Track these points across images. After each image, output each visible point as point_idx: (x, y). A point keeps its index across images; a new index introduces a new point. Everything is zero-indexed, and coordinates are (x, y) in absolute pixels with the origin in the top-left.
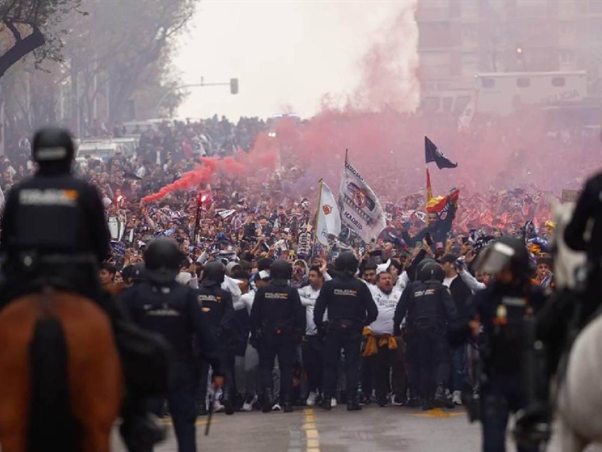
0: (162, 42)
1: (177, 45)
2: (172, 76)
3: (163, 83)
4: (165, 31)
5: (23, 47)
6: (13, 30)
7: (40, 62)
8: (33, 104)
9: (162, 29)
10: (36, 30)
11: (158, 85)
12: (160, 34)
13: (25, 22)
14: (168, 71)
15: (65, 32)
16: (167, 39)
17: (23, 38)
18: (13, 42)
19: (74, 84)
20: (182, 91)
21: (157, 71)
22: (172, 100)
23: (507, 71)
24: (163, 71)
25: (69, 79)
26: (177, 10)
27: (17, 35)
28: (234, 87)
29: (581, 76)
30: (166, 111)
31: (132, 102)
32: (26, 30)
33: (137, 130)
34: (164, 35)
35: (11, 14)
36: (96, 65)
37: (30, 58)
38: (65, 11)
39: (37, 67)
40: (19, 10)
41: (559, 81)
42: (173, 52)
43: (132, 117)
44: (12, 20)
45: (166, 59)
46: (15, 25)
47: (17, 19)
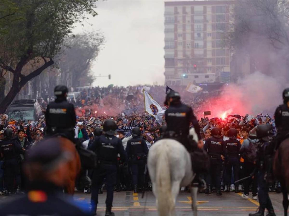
0: (88, 63)
1: (92, 64)
2: (91, 74)
3: (88, 76)
4: (89, 60)
5: (47, 65)
6: (44, 59)
7: (52, 69)
8: (50, 81)
9: (88, 60)
10: (51, 59)
11: (87, 76)
12: (88, 61)
13: (48, 57)
14: (89, 72)
15: (60, 60)
16: (90, 63)
17: (47, 62)
18: (44, 63)
19: (62, 76)
20: (94, 78)
21: (86, 72)
22: (91, 80)
23: (191, 73)
24: (88, 72)
25: (60, 74)
26: (93, 54)
27: (45, 61)
28: (110, 77)
29: (214, 75)
30: (89, 84)
31: (79, 82)
32: (48, 60)
33: (81, 90)
34: (89, 62)
35: (44, 55)
36: (68, 70)
37: (49, 68)
38: (60, 54)
39: (51, 70)
40: (46, 54)
41: (207, 77)
42: (91, 67)
43: (79, 86)
44: (44, 57)
45: (89, 69)
46: (45, 58)
47: (45, 56)
